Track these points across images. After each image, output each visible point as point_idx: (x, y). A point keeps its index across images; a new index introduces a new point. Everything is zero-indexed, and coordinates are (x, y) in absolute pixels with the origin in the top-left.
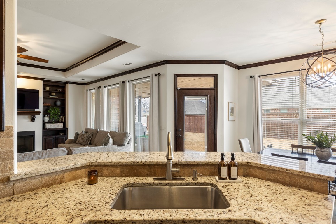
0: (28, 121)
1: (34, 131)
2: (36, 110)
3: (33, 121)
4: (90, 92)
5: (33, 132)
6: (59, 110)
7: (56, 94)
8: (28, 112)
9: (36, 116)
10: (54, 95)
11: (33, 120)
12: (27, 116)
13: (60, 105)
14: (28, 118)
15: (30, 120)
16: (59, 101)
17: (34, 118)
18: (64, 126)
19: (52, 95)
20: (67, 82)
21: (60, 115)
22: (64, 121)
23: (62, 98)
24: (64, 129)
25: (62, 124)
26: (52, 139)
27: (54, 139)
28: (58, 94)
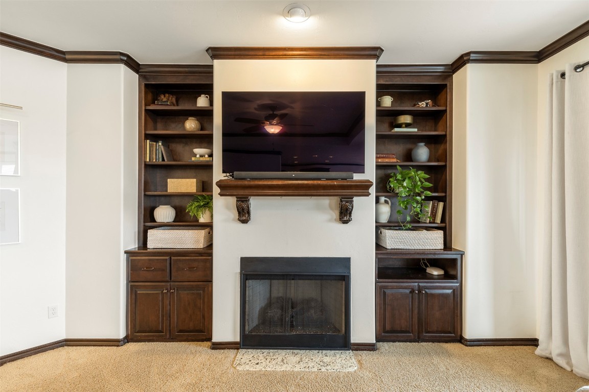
0: (330, 220)
1: (348, 260)
2: (357, 177)
3: (346, 222)
5: (346, 262)
6: (427, 180)
7: (414, 120)
8: (330, 183)
9: (355, 199)
10: (407, 125)
11: (345, 214)
12: (326, 201)
13: (429, 160)
14: (331, 207)
15: (335, 214)
16: (422, 144)
17: (347, 210)
18: (447, 245)
19: (400, 126)
20: (462, 57)
21: (428, 199)
22: (443, 220)
23: (435, 130)
24: (449, 255)
25: (440, 234)
26: (408, 291)
27: (412, 292)
28: (420, 117)
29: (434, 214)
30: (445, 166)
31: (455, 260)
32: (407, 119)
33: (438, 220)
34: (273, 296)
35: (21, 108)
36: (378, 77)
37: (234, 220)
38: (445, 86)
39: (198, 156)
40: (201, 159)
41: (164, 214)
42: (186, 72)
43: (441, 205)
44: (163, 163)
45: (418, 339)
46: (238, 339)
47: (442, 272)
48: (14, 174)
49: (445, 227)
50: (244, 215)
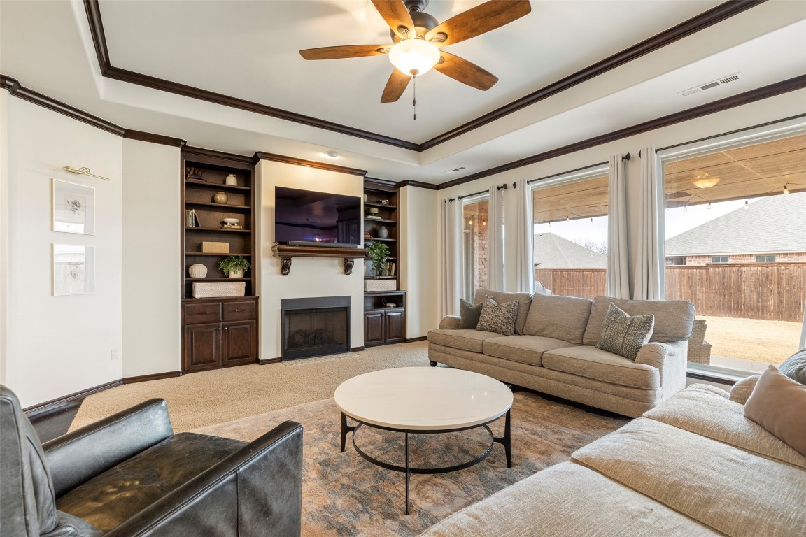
0: (339, 273)
1: (349, 298)
2: (355, 247)
3: (349, 274)
4: (461, 203)
6: (387, 249)
7: (379, 211)
9: (355, 260)
10: (375, 214)
11: (348, 269)
12: (336, 261)
13: (388, 238)
14: (339, 265)
15: (341, 269)
16: (384, 227)
17: (350, 266)
18: (398, 288)
19: (371, 214)
20: (405, 181)
21: (388, 261)
22: (395, 274)
23: (390, 220)
24: (398, 293)
25: (394, 282)
26: (379, 315)
27: (382, 315)
28: (383, 210)
29: (390, 270)
30: (396, 241)
31: (402, 296)
32: (376, 210)
33: (393, 274)
34: (292, 330)
35: (108, 179)
36: (364, 184)
37: (276, 273)
38: (396, 193)
39: (229, 224)
40: (233, 227)
41: (199, 270)
42: (225, 158)
43: (394, 264)
44: (197, 228)
45: (385, 343)
46: (280, 356)
47: (395, 305)
48: (84, 232)
49: (396, 277)
50: (285, 269)
